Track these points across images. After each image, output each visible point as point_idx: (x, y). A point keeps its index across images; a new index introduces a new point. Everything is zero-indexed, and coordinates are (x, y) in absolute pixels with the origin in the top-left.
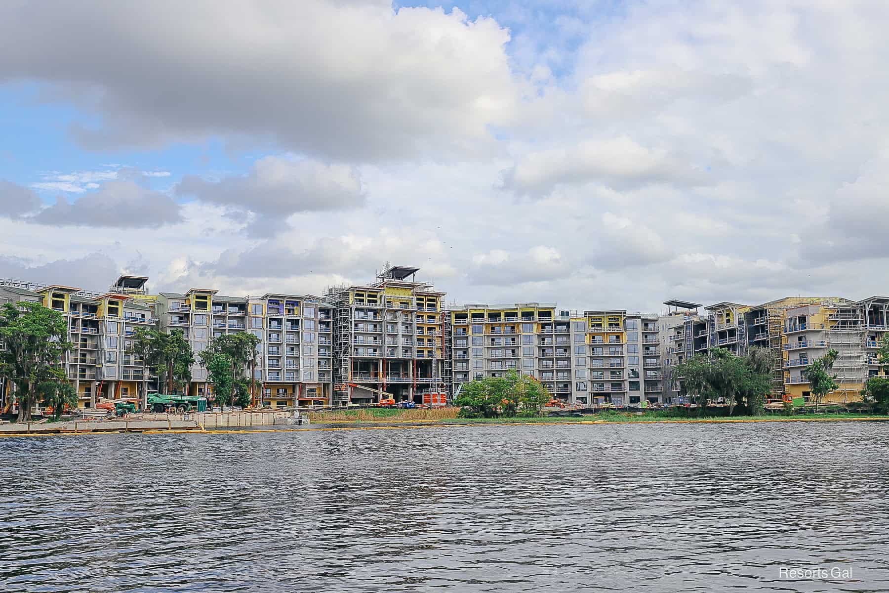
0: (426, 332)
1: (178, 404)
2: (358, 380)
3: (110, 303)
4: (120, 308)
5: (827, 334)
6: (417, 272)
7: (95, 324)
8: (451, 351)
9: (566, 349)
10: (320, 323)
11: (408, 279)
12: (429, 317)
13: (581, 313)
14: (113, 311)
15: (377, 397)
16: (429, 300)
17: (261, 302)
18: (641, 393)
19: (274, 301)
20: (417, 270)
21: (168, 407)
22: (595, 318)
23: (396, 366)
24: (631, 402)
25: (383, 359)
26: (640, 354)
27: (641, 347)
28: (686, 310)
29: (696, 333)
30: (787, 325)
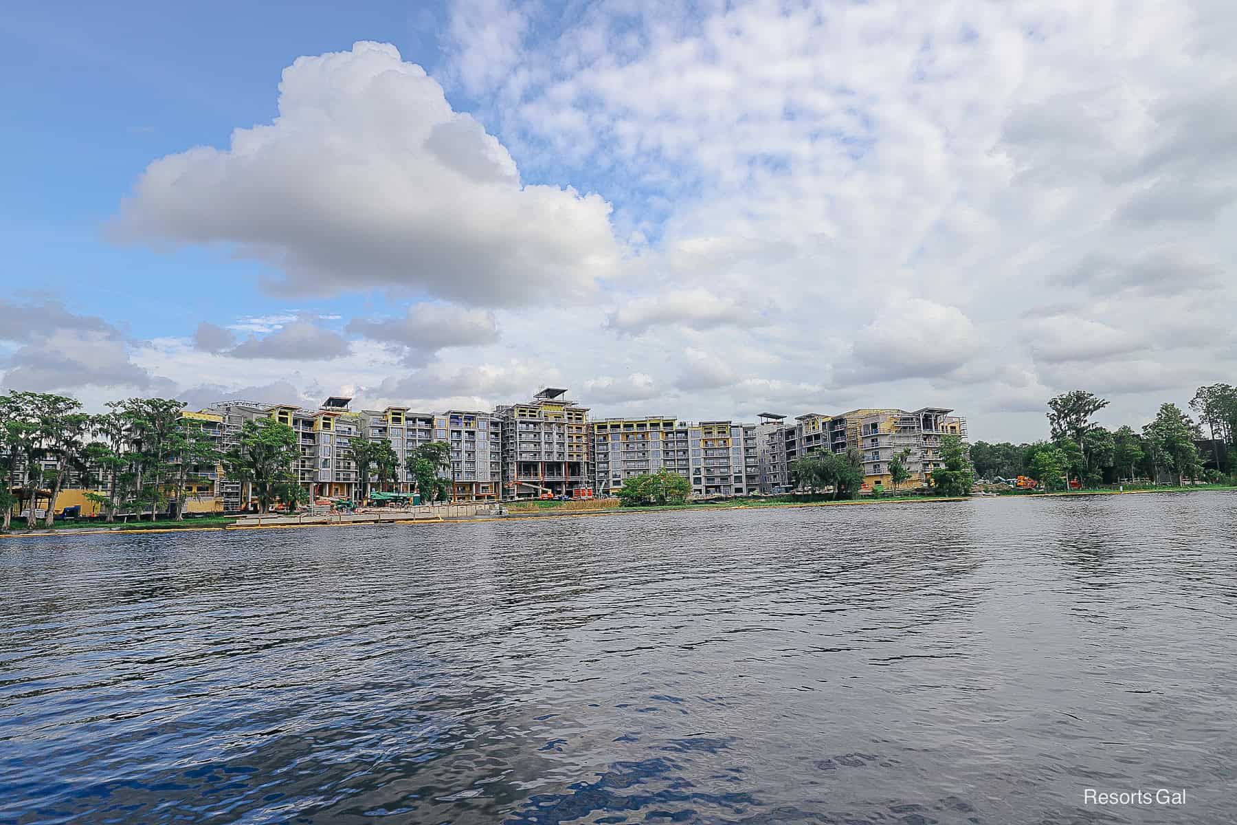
0: (575, 440)
1: (396, 500)
2: (522, 479)
3: (324, 419)
4: (332, 423)
5: (893, 437)
6: (565, 392)
7: (312, 436)
8: (594, 455)
9: (685, 451)
10: (492, 433)
11: (558, 398)
12: (577, 428)
13: (696, 424)
14: (326, 425)
15: (537, 492)
16: (577, 415)
17: (444, 417)
18: (743, 485)
19: (455, 417)
20: (564, 391)
21: (388, 503)
22: (707, 427)
23: (553, 467)
24: (736, 492)
25: (541, 462)
26: (743, 455)
27: (743, 450)
28: (774, 420)
29: (787, 438)
30: (862, 431)
